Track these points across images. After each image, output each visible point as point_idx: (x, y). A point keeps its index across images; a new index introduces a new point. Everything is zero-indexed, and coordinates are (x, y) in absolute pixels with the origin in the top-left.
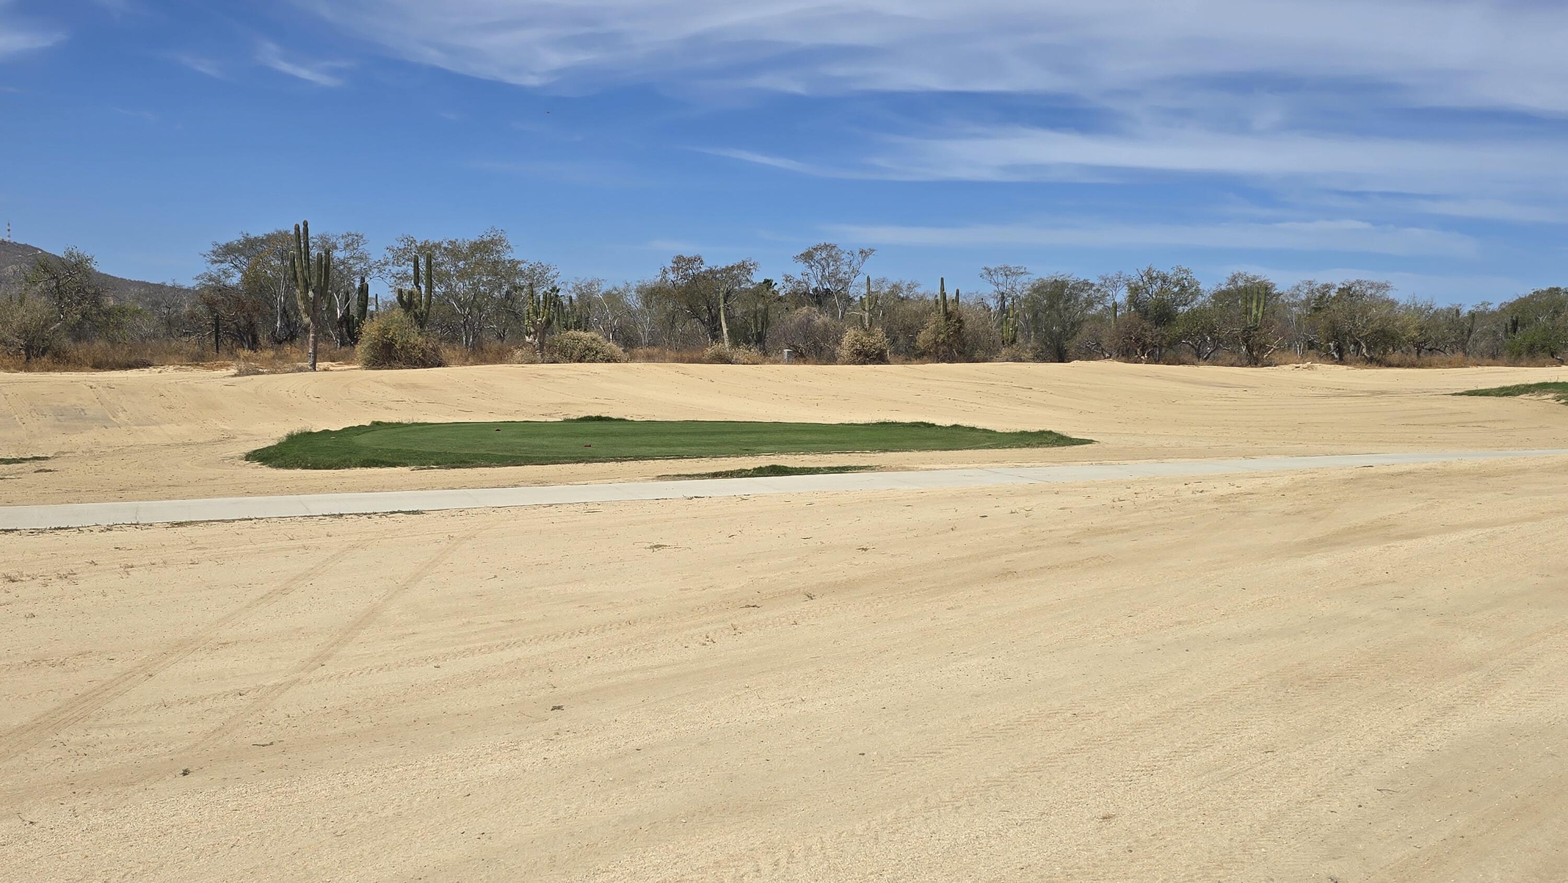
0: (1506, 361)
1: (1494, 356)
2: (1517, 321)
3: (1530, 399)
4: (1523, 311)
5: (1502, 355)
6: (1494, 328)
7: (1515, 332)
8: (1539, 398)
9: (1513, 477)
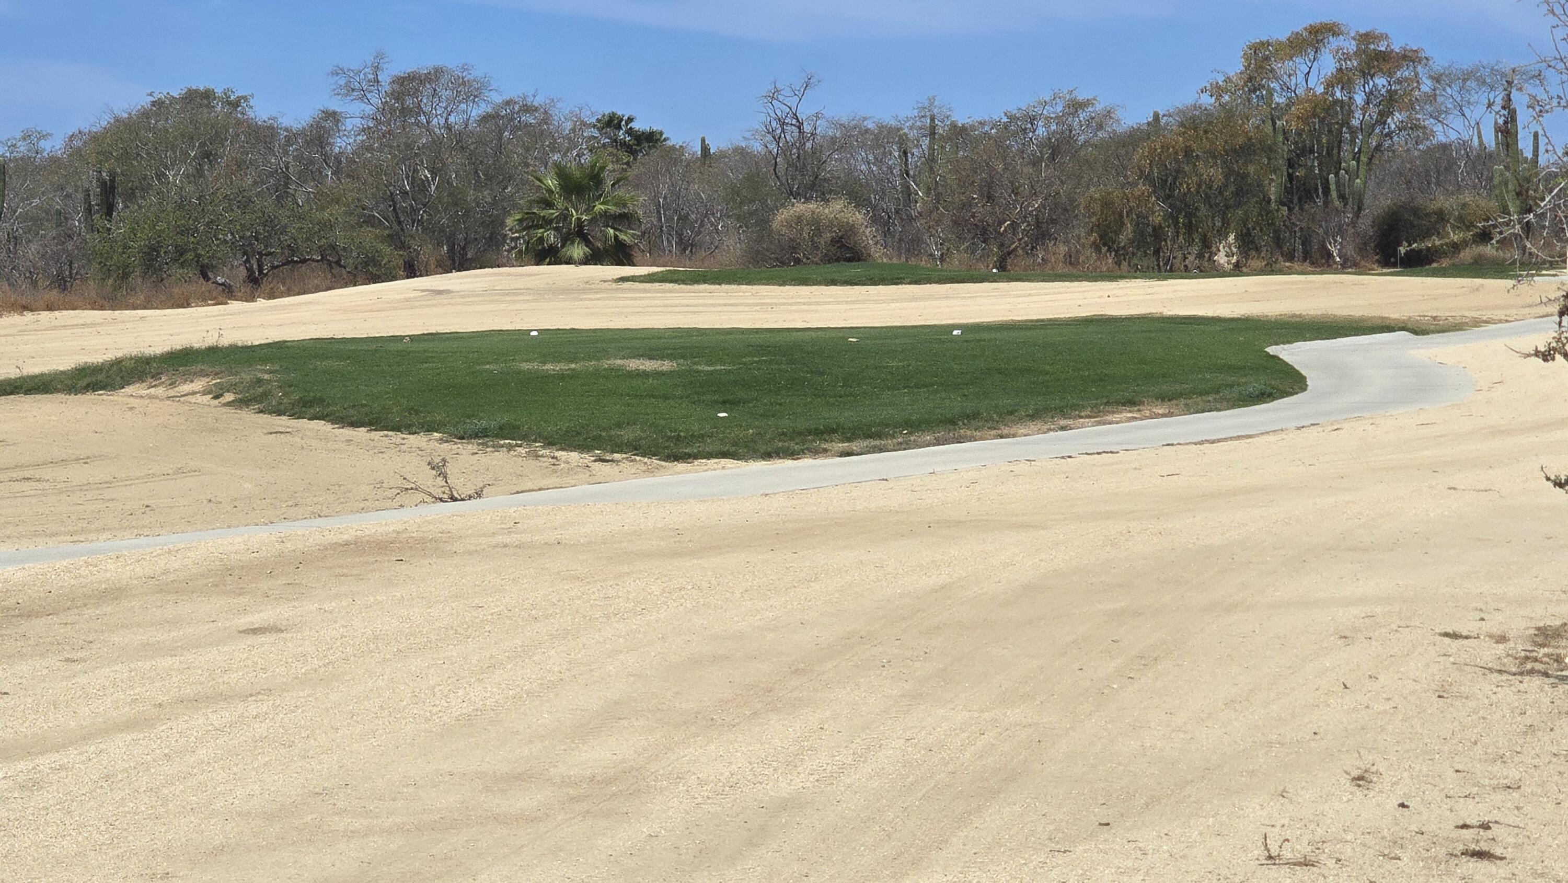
0: (93, 294)
1: (62, 283)
2: (113, 181)
3: (150, 397)
4: (125, 157)
5: (84, 279)
6: (58, 203)
7: (109, 214)
8: (172, 393)
9: (89, 612)
